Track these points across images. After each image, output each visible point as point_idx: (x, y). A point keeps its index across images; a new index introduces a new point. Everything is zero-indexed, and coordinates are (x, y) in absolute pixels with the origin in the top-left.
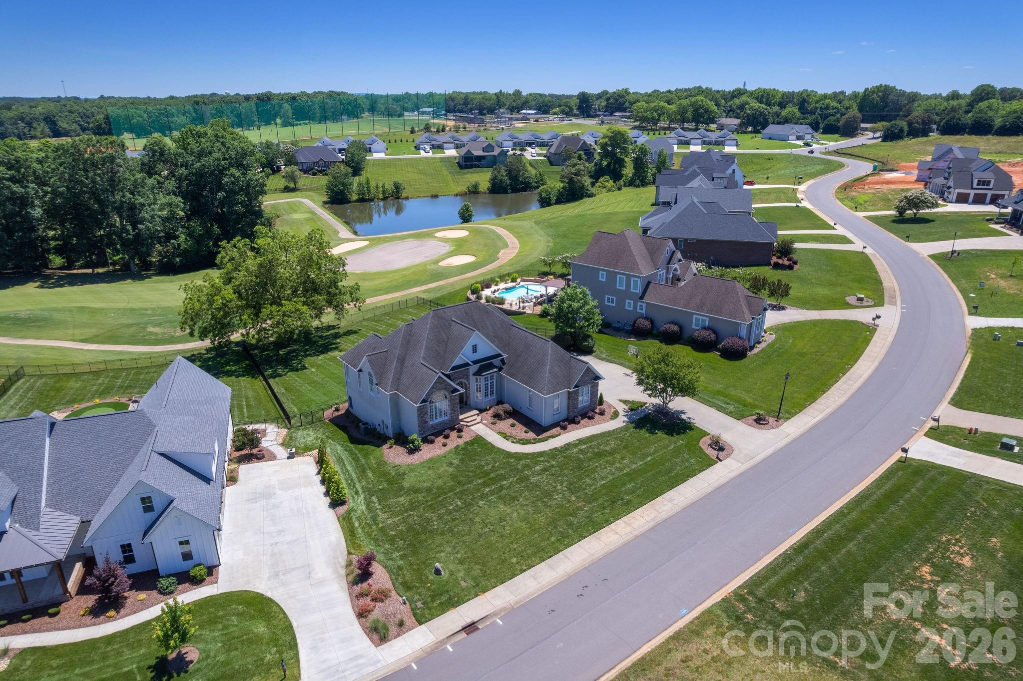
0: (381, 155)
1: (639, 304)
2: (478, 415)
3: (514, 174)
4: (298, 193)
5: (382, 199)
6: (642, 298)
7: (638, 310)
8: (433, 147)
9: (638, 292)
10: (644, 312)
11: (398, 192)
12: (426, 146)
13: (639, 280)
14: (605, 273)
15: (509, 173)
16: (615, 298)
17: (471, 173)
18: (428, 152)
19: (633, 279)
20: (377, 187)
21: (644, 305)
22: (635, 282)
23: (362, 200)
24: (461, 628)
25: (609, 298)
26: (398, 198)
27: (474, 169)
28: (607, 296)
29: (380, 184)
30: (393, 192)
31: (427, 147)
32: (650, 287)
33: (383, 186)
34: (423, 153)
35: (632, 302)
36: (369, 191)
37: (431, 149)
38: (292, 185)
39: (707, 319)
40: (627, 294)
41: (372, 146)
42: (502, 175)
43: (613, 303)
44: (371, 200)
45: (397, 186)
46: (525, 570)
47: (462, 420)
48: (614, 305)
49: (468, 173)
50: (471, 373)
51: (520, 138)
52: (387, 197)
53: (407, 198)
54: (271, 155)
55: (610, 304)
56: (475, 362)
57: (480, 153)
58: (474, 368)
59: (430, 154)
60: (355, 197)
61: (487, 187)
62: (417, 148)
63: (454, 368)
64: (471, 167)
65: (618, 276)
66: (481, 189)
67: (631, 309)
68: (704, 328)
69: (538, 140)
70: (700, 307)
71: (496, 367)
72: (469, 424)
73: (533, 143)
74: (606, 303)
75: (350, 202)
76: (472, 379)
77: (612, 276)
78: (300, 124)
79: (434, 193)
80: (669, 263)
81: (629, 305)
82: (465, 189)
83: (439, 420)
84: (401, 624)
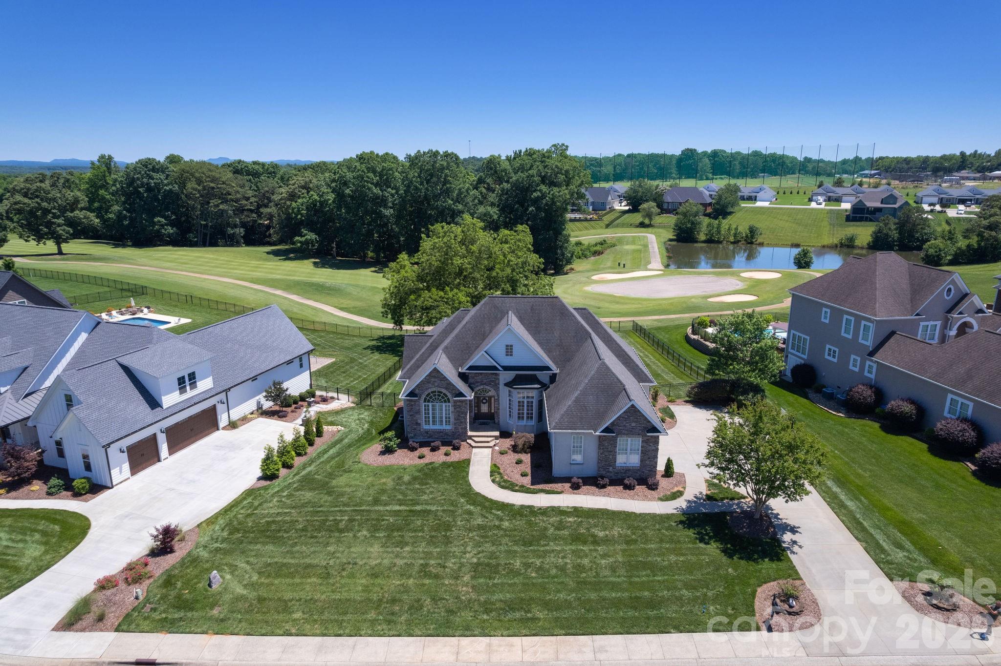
0: (766, 204)
1: (868, 363)
2: (496, 438)
3: (908, 227)
4: (650, 229)
5: (732, 243)
6: (872, 354)
7: (866, 374)
8: (829, 200)
9: (868, 343)
10: (873, 376)
11: (752, 237)
12: (819, 197)
13: (871, 325)
14: (829, 311)
15: (901, 227)
16: (837, 350)
17: (857, 226)
18: (820, 204)
19: (863, 323)
20: (729, 229)
21: (875, 366)
22: (866, 328)
23: (709, 241)
24: (133, 660)
25: (830, 350)
26: (752, 243)
27: (863, 223)
28: (828, 346)
29: (734, 227)
30: (747, 236)
31: (821, 199)
32: (892, 340)
33: (736, 229)
34: (813, 205)
35: (859, 359)
36: (719, 232)
37: (825, 201)
38: (647, 221)
39: (971, 405)
40: (852, 346)
41: (758, 195)
42: (890, 229)
43: (834, 357)
44: (719, 242)
45: (752, 231)
46: (291, 635)
47: (470, 437)
48: (835, 360)
49: (854, 225)
50: (502, 381)
51: (950, 193)
52: (739, 241)
53: (761, 244)
54: (640, 194)
55: (831, 358)
56: (506, 368)
57: (878, 205)
58: (506, 376)
59: (822, 206)
60: (702, 237)
61: (867, 242)
62: (810, 200)
63: (470, 368)
64: (861, 220)
65: (845, 316)
66: (858, 243)
67: (857, 370)
68: (964, 420)
69: (978, 196)
70: (961, 383)
71: (539, 382)
72: (473, 444)
73: (971, 200)
74: (826, 357)
75: (697, 242)
76: (504, 391)
77: (837, 314)
78: (716, 179)
79: (795, 242)
80: (950, 311)
81: (854, 363)
82: (836, 241)
83: (437, 427)
84: (101, 618)
